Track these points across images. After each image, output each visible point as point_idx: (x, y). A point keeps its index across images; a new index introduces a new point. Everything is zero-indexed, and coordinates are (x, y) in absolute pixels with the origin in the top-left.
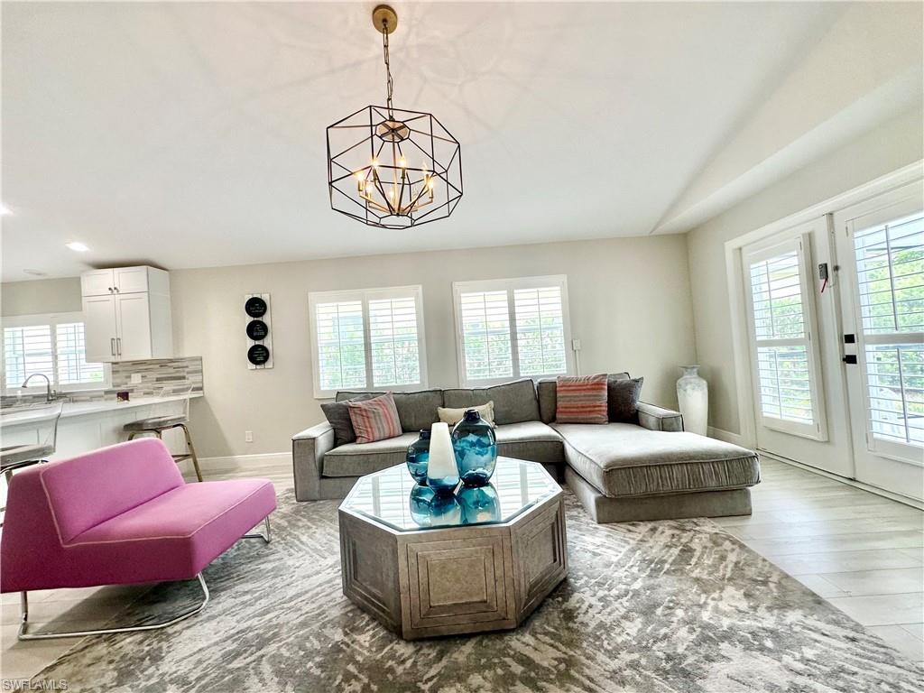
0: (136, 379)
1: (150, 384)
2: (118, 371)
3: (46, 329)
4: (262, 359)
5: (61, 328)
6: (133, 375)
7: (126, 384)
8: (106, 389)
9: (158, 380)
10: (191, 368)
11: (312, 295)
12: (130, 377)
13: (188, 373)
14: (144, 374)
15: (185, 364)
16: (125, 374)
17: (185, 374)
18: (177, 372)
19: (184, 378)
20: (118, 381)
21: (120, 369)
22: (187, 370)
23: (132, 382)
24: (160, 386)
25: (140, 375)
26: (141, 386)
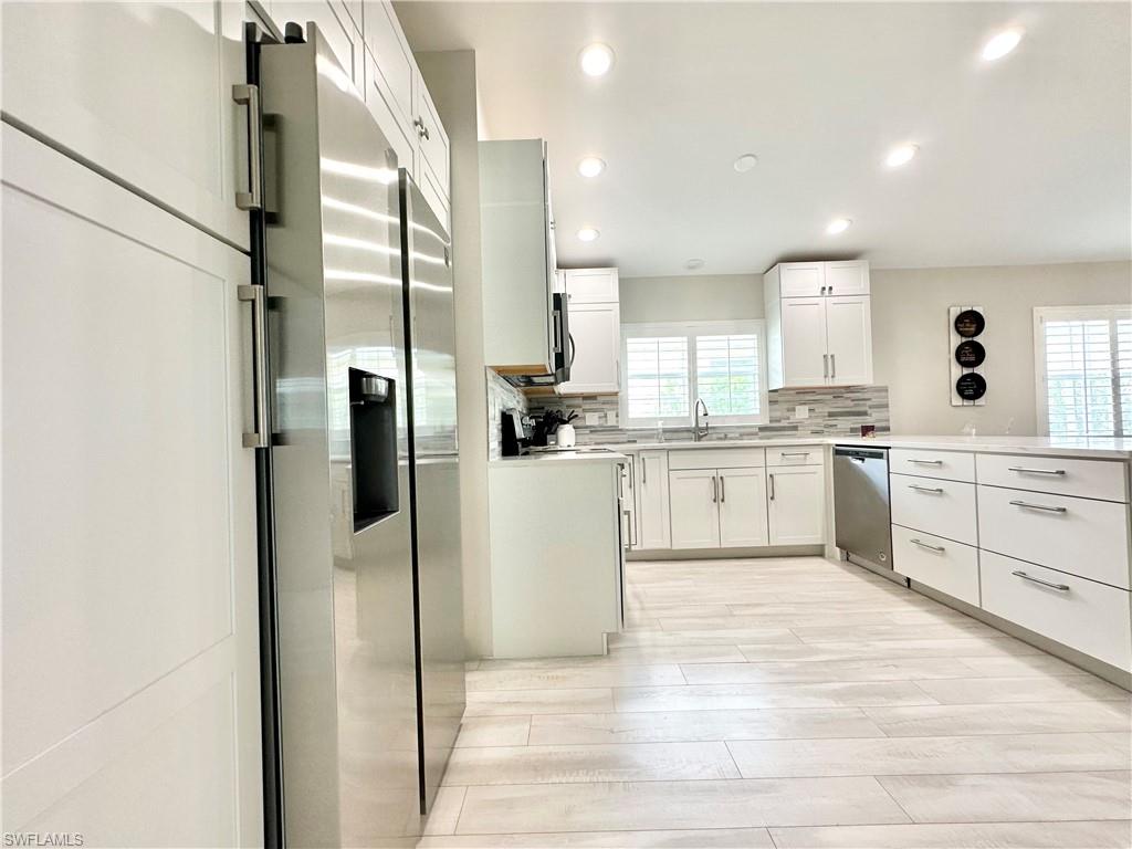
0: (802, 413)
1: (819, 420)
2: (776, 402)
3: (681, 343)
4: (971, 392)
5: (702, 342)
6: (797, 408)
7: (788, 418)
8: (760, 424)
9: (831, 415)
10: (874, 401)
11: (1039, 311)
12: (794, 410)
13: (870, 407)
14: (812, 406)
15: (866, 396)
16: (786, 406)
17: (867, 409)
18: (856, 405)
19: (865, 414)
20: (778, 414)
21: (780, 399)
22: (869, 403)
23: (797, 416)
24: (834, 422)
25: (807, 407)
26: (809, 421)
